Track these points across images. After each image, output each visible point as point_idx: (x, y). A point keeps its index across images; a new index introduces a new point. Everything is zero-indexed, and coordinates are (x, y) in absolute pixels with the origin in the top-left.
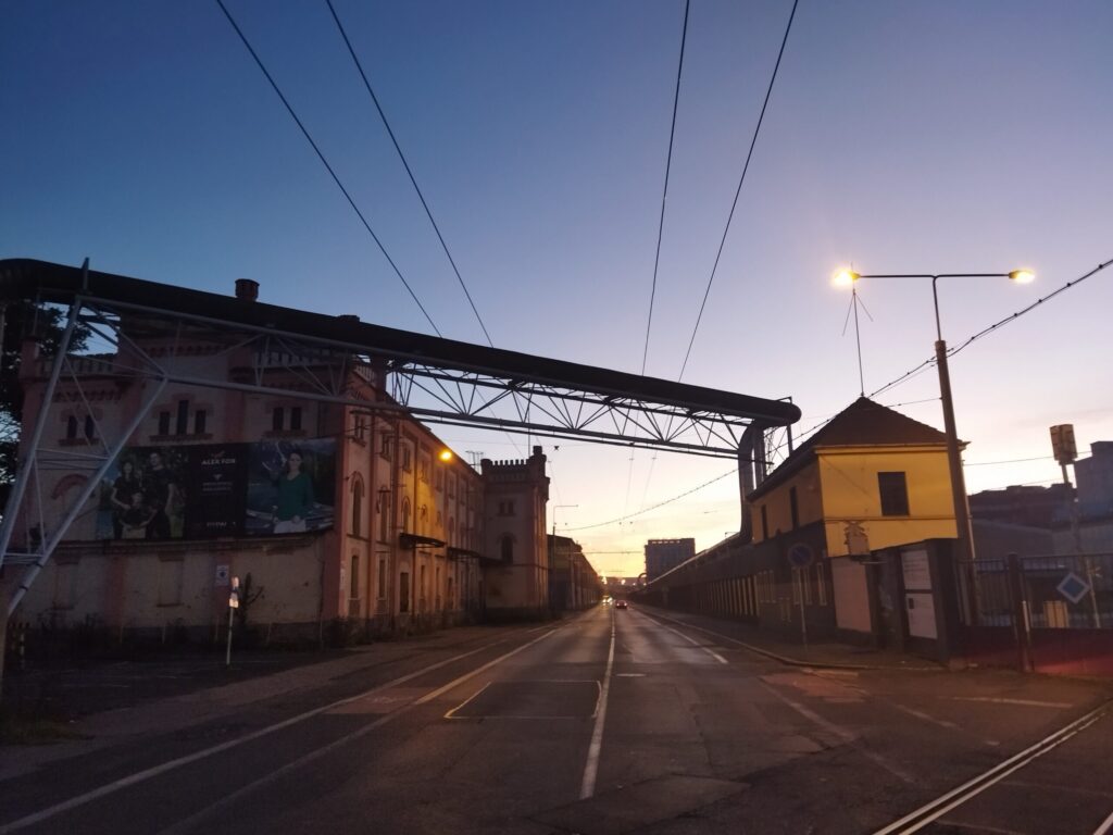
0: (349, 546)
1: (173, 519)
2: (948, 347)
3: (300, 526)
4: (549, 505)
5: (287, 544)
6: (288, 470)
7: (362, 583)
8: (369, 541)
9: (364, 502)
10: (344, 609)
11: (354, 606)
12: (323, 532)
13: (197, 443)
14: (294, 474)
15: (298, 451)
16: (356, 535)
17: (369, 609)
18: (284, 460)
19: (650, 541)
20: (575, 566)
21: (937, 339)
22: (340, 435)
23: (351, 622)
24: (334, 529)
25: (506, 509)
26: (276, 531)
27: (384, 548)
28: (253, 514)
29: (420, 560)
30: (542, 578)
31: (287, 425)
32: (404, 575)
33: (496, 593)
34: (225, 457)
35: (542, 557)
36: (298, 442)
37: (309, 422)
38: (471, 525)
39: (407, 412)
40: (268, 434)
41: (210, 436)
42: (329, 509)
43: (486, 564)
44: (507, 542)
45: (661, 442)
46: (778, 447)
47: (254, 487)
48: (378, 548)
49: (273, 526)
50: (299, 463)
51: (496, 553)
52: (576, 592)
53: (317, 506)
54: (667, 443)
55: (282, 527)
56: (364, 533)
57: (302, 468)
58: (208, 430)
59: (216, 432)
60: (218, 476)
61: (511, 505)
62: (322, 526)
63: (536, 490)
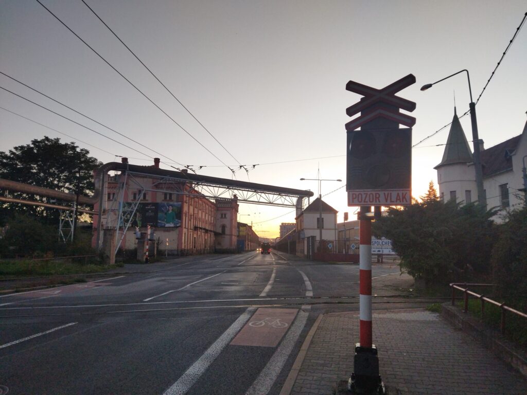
0: (185, 230)
3: (172, 225)
4: (238, 215)
6: (169, 210)
7: (186, 240)
8: (188, 229)
9: (187, 218)
10: (183, 247)
12: (178, 227)
13: (144, 202)
14: (170, 211)
15: (172, 206)
16: (185, 228)
18: (168, 208)
19: (282, 224)
20: (248, 234)
22: (183, 202)
23: (185, 250)
24: (181, 226)
26: (166, 226)
28: (159, 221)
30: (235, 239)
31: (168, 198)
32: (195, 238)
33: (219, 244)
34: (152, 206)
35: (235, 232)
36: (172, 203)
37: (174, 197)
38: (212, 222)
40: (163, 200)
41: (147, 200)
42: (179, 221)
43: (216, 234)
44: (224, 227)
47: (160, 214)
48: (190, 231)
49: (165, 225)
50: (171, 209)
51: (219, 230)
52: (248, 245)
55: (167, 225)
57: (172, 210)
60: (150, 211)
61: (225, 215)
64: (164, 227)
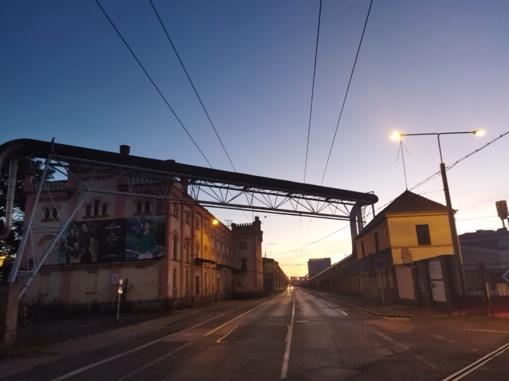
0: (172, 264)
1: (93, 254)
2: (446, 166)
3: (149, 255)
4: (263, 244)
5: (144, 264)
6: (144, 230)
7: (178, 281)
8: (181, 262)
9: (179, 244)
10: (170, 294)
11: (175, 292)
12: (160, 258)
13: (103, 219)
14: (147, 232)
15: (149, 221)
16: (175, 259)
17: (182, 293)
18: (142, 226)
19: (310, 260)
20: (276, 272)
21: (441, 163)
22: (167, 214)
23: (174, 299)
24: (165, 257)
25: (243, 246)
26: (139, 258)
27: (189, 265)
28: (128, 250)
29: (204, 270)
30: (261, 277)
31: (143, 210)
32: (197, 277)
33: (240, 285)
34: (116, 225)
35: (260, 267)
36: (148, 217)
37: (153, 208)
38: (227, 254)
39: (197, 202)
40: (135, 214)
41: (109, 216)
42: (162, 247)
43: (235, 271)
44: (244, 261)
45: (314, 214)
46: (368, 214)
47: (129, 238)
48: (185, 265)
49: (137, 256)
50: (149, 227)
51: (239, 266)
52: (276, 284)
53: (157, 246)
54: (317, 214)
55: (142, 256)
56: (178, 258)
57: (150, 229)
58: (108, 212)
59: (112, 214)
60: (112, 234)
61: (245, 244)
62: (159, 255)
63: (257, 237)
64: (136, 259)
